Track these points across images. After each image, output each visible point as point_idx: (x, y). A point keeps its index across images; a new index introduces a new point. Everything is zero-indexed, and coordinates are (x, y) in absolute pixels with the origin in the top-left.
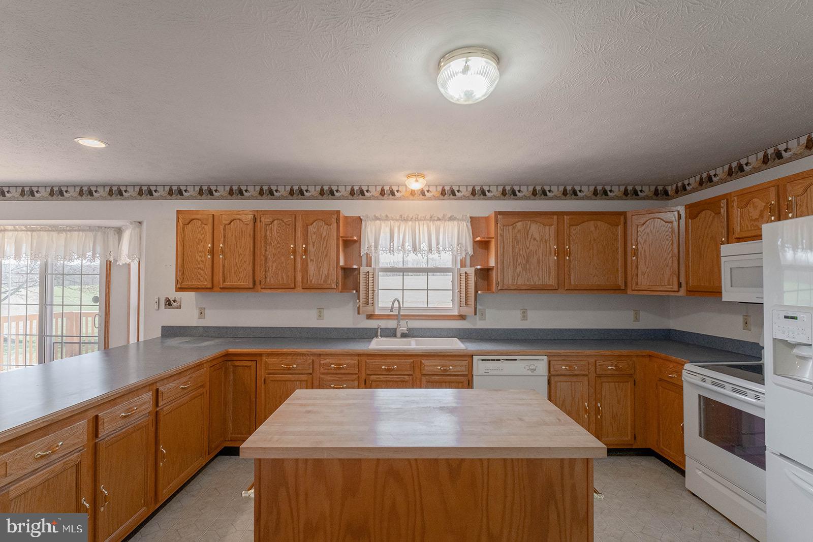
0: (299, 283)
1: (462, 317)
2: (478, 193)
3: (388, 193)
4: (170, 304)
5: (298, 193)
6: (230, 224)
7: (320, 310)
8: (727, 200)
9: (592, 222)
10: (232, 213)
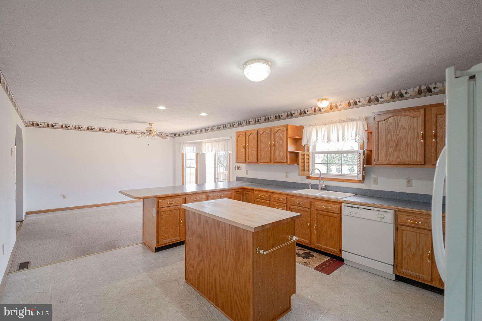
0: (272, 160)
3: (317, 110)
4: (238, 168)
5: (278, 118)
6: (250, 135)
10: (250, 131)
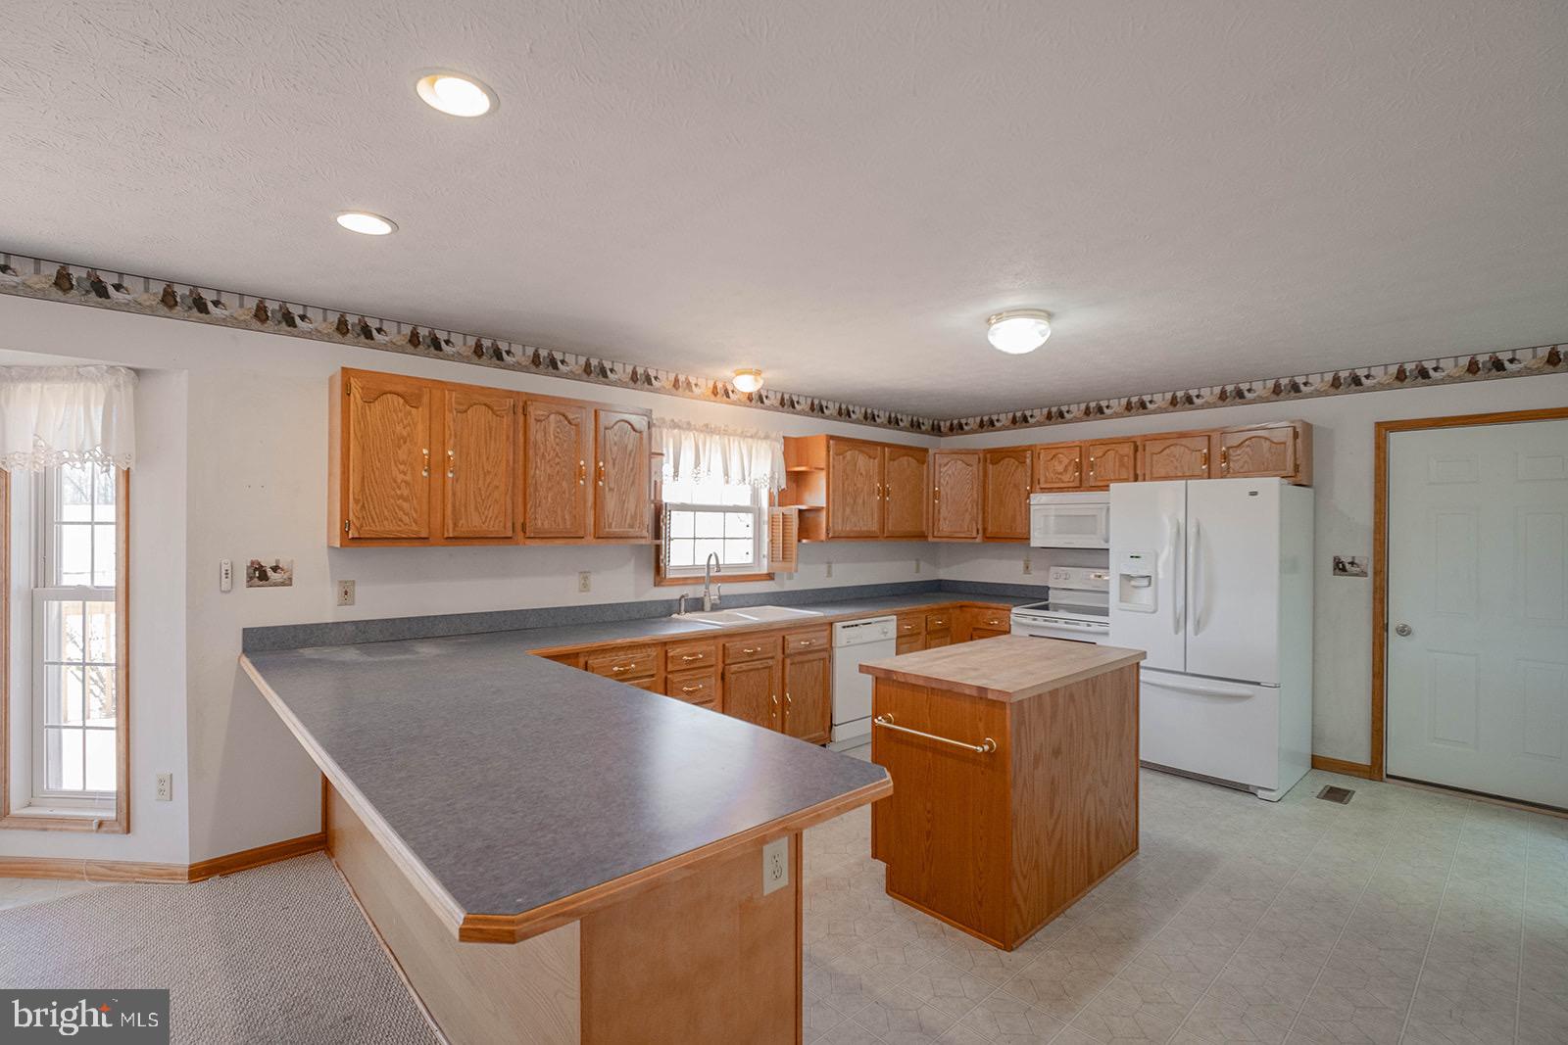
1: (770, 576)
2: (788, 404)
4: (263, 576)
7: (585, 576)
8: (1032, 452)
9: (906, 458)
